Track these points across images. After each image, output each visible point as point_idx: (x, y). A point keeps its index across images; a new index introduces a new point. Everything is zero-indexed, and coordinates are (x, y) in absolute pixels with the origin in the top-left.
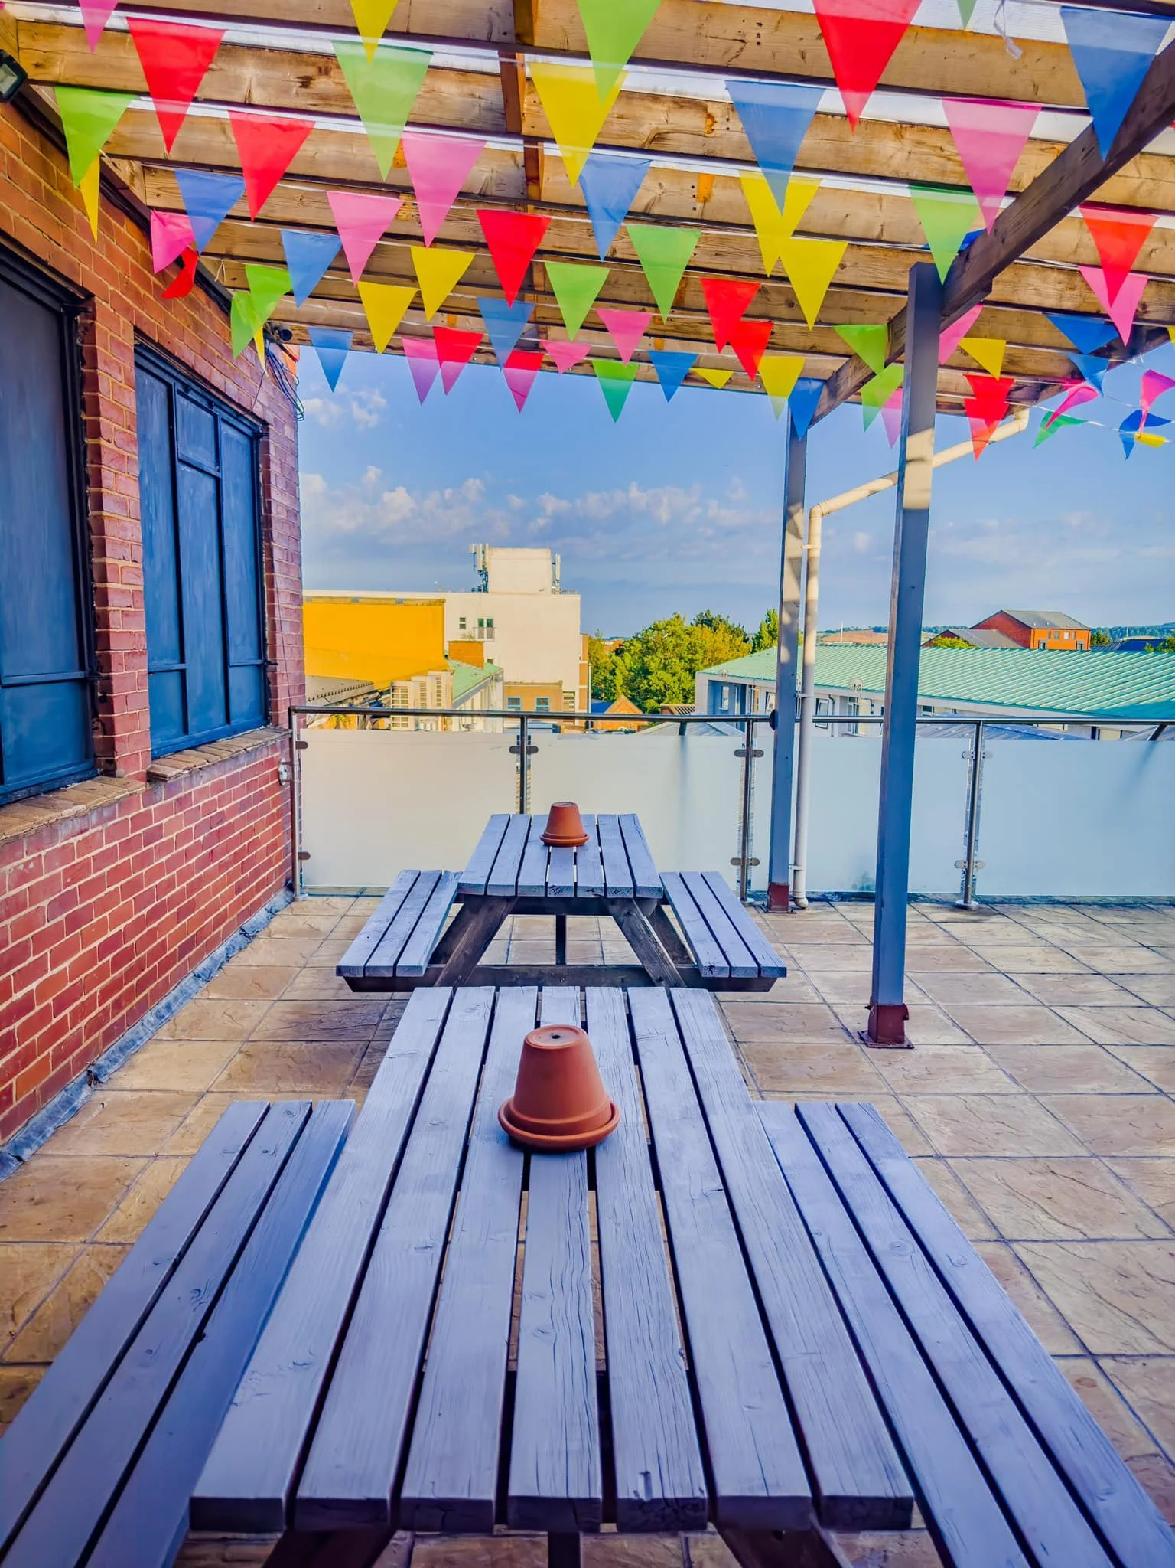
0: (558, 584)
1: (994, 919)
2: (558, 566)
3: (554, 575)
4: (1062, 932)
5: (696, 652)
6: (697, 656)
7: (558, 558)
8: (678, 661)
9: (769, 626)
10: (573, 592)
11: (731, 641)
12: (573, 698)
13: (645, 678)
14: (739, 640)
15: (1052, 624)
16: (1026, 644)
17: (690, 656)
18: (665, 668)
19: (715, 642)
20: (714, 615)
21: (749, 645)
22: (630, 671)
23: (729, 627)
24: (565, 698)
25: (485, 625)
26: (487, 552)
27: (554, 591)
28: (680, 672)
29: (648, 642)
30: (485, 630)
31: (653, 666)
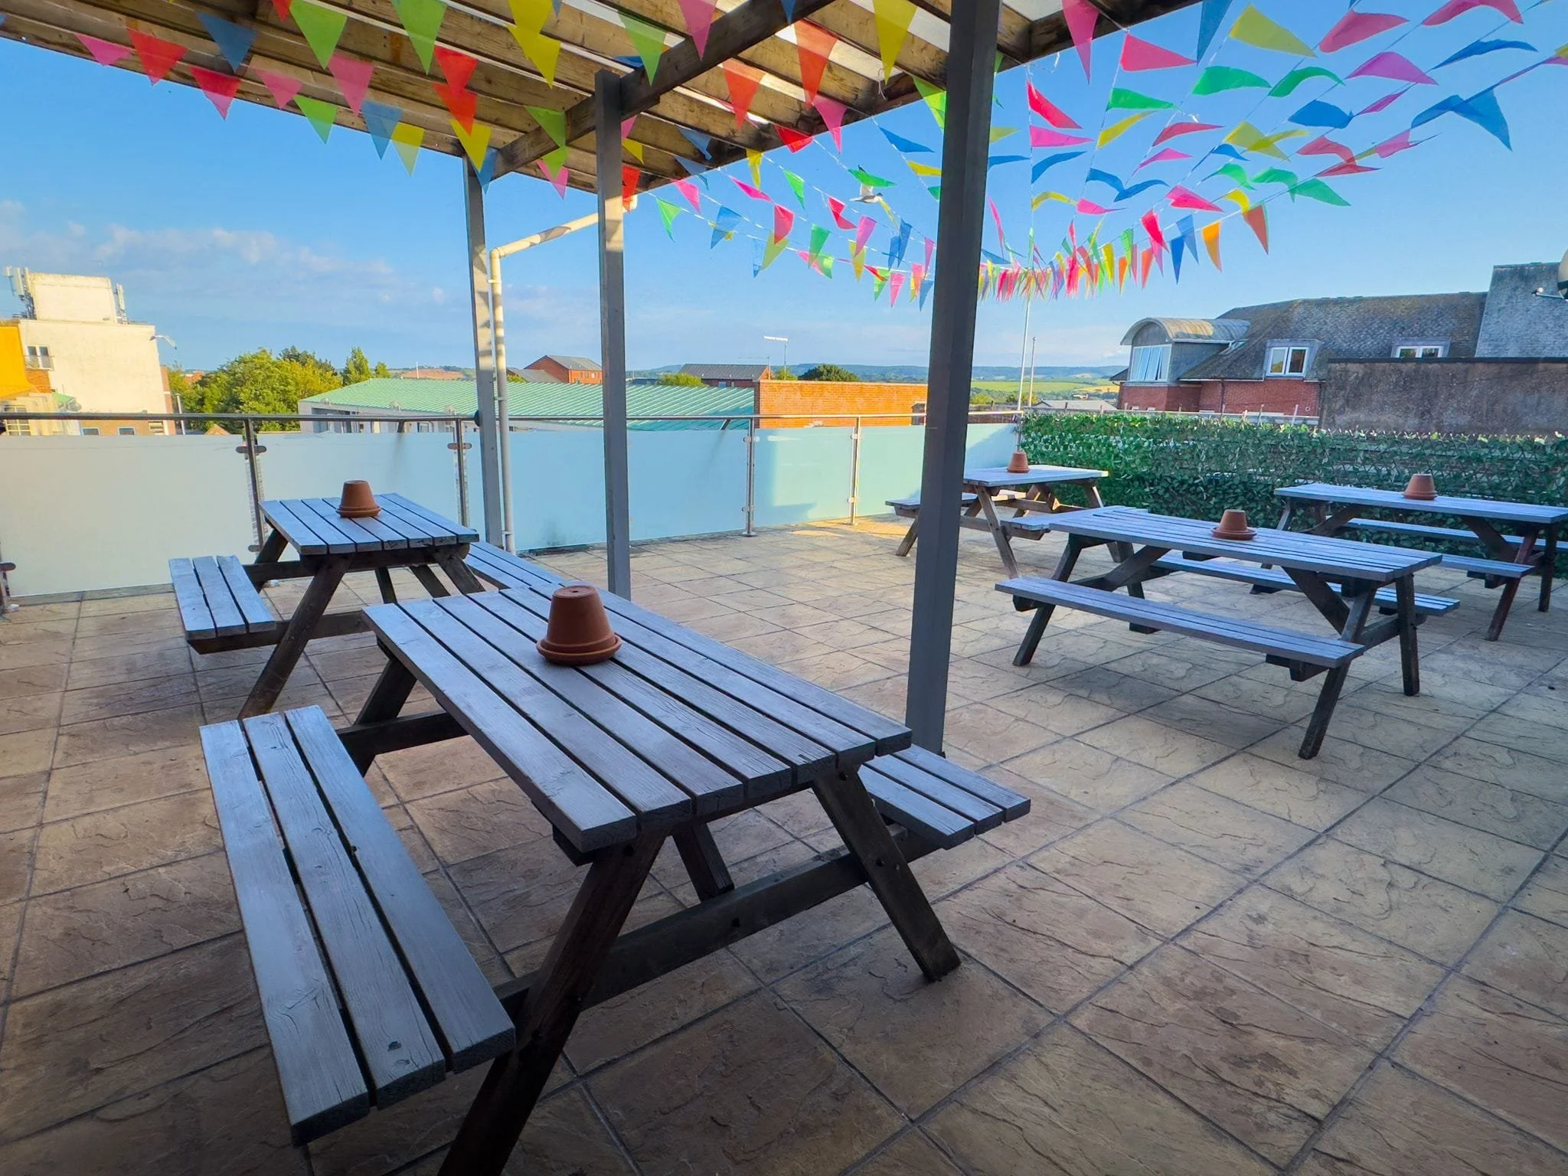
0: (125, 314)
1: (645, 554)
2: (121, 296)
3: (118, 305)
4: (687, 557)
5: (288, 384)
6: (289, 388)
7: (120, 288)
8: (270, 392)
9: (355, 363)
10: (144, 322)
11: (321, 375)
12: (162, 428)
13: (238, 408)
14: (329, 374)
15: (582, 367)
16: (566, 380)
17: (282, 387)
18: (256, 398)
19: (306, 375)
20: (300, 351)
21: (339, 378)
22: (220, 401)
23: (317, 363)
24: (152, 428)
25: (39, 353)
26: (28, 276)
27: (121, 322)
28: (273, 401)
29: (235, 374)
30: (40, 359)
31: (242, 397)
